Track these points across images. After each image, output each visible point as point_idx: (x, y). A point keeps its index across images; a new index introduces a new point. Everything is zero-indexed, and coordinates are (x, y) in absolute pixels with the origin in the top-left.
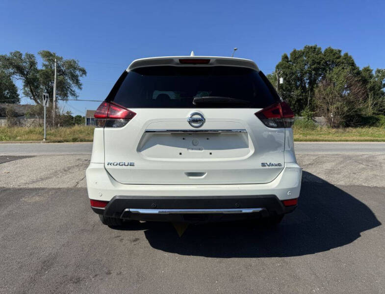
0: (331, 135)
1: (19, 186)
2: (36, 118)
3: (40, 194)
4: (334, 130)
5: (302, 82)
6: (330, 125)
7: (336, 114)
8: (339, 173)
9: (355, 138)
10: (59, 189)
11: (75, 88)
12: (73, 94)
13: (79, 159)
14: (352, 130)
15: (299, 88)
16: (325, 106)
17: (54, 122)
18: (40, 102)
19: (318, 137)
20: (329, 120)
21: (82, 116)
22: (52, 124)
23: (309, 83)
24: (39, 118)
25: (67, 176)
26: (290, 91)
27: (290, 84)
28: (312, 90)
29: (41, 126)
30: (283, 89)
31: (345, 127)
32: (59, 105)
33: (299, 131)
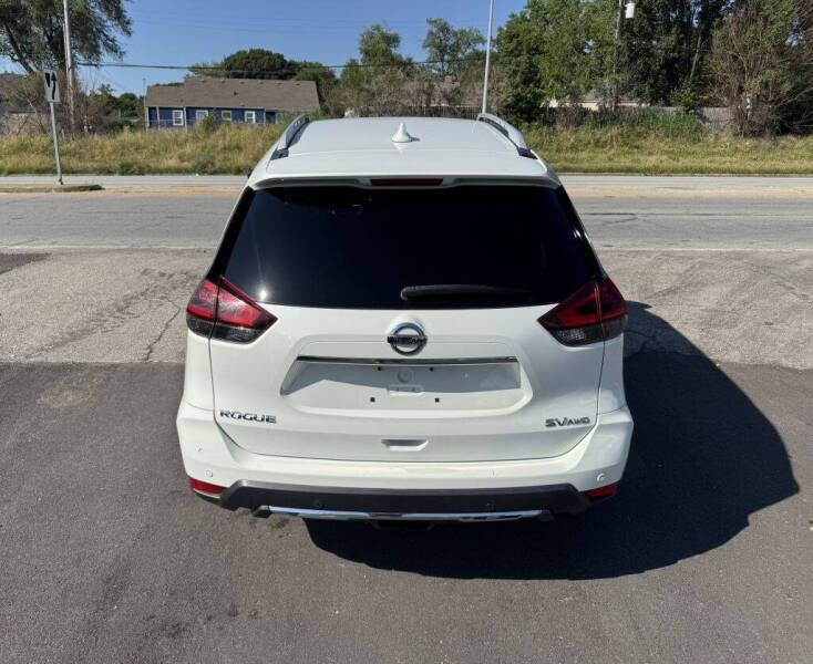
0: (739, 155)
1: (28, 356)
2: (31, 112)
3: (74, 384)
4: (749, 143)
5: (682, 12)
6: (741, 129)
7: (757, 100)
8: (733, 324)
9: (797, 164)
10: (113, 367)
11: (114, 31)
12: (113, 49)
13: (145, 272)
14: (794, 143)
15: (673, 30)
16: (734, 81)
17: (72, 120)
18: (35, 69)
19: (706, 163)
20: (740, 116)
21: (138, 96)
22: (69, 128)
23: (702, 16)
24: (39, 112)
25: (127, 325)
26: (649, 37)
27: (651, 19)
28: (706, 35)
29: (45, 132)
30: (632, 32)
31: (778, 134)
32: (80, 77)
33: (662, 145)
